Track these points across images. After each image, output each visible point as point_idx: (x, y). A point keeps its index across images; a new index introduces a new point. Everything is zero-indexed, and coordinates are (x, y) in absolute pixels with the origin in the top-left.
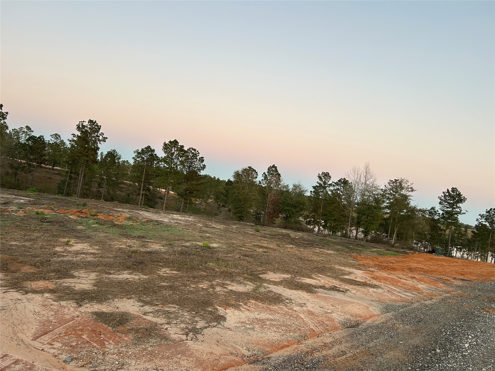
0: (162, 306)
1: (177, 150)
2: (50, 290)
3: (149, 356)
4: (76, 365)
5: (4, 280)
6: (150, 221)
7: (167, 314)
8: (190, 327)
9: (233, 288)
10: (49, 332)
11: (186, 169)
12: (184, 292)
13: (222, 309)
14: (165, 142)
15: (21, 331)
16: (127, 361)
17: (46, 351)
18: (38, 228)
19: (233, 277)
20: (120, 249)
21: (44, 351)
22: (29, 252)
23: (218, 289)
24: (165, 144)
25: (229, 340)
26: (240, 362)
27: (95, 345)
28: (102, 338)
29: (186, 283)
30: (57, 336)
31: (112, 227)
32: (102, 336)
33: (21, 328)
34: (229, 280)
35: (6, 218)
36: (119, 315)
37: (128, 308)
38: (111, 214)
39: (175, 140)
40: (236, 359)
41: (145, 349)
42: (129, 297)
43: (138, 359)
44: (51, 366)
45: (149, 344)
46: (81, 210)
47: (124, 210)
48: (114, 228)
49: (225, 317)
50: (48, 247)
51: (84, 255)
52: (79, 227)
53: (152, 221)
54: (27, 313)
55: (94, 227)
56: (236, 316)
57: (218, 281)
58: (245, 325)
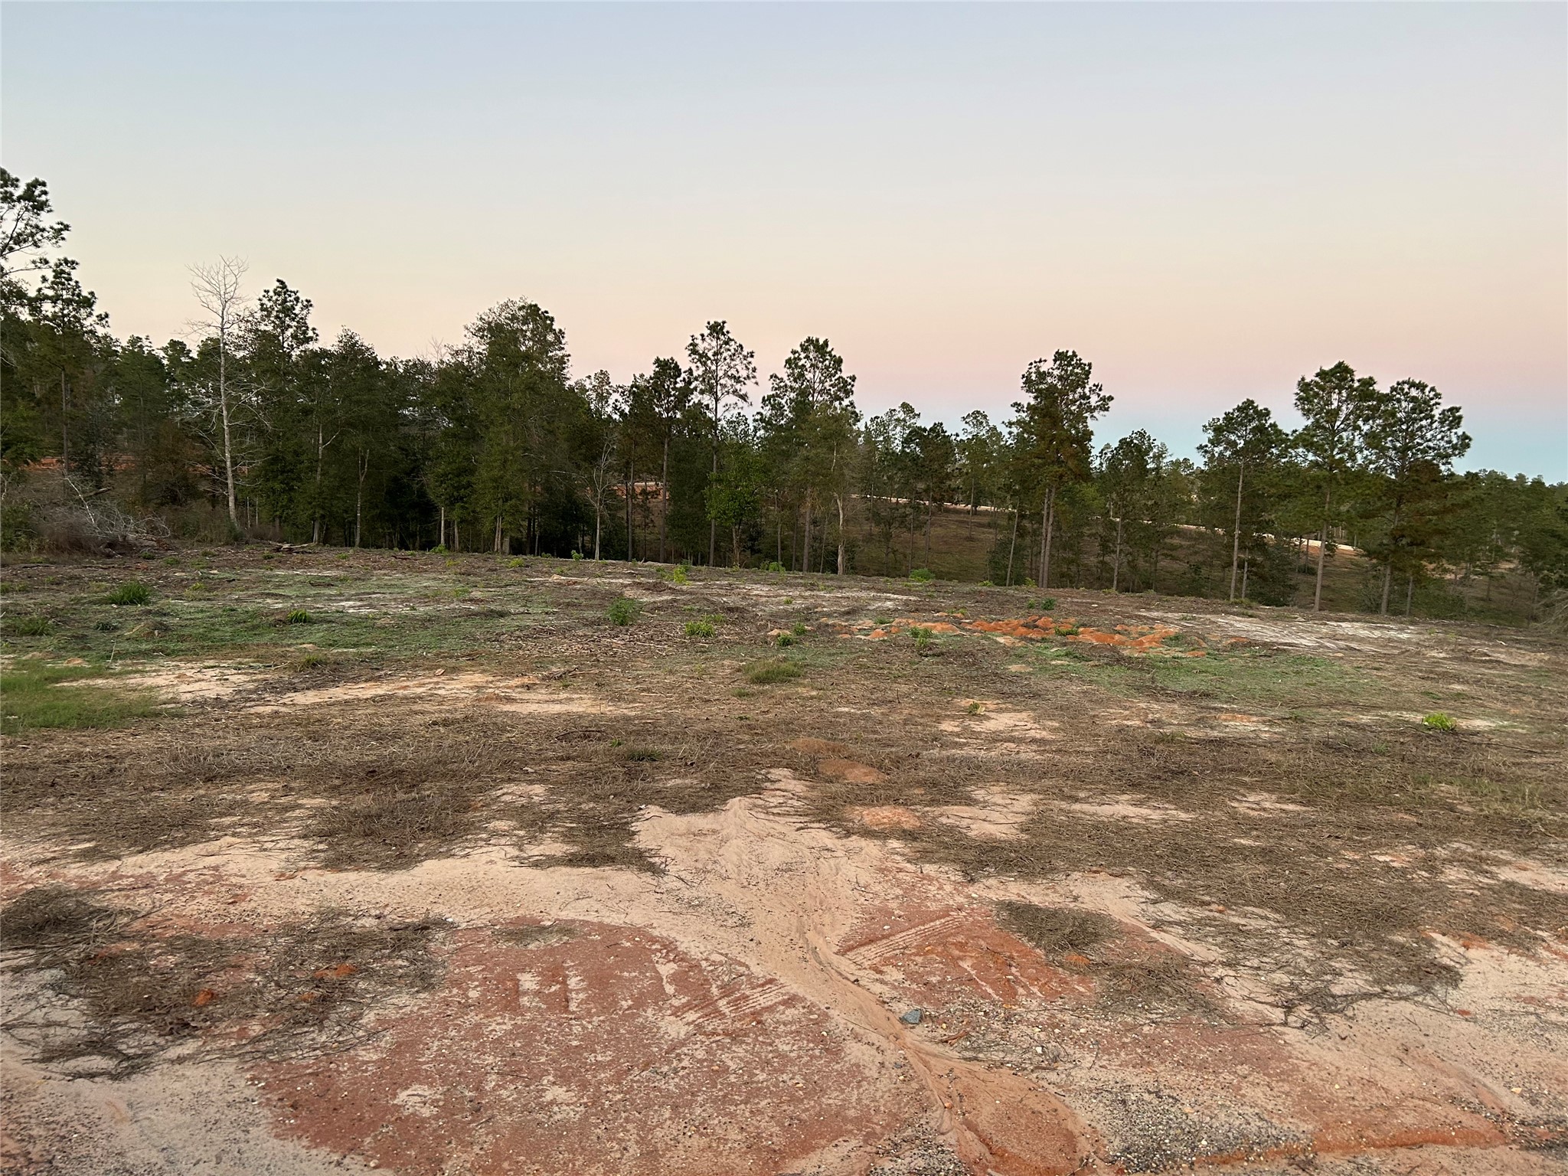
0: (1221, 908)
1: (1349, 398)
2: (904, 831)
3: (1139, 1051)
4: (930, 1035)
5: (805, 798)
6: (1245, 646)
7: (1233, 936)
8: (1306, 986)
9: (1524, 878)
10: (880, 939)
11: (1392, 460)
12: (1310, 872)
13: (1453, 944)
14: (1303, 379)
15: (815, 928)
16: (1069, 1051)
17: (863, 987)
18: (909, 671)
19: (1531, 837)
20: (1121, 730)
21: (859, 985)
22: (875, 732)
23: (1452, 873)
24: (1304, 386)
25: (1457, 1052)
26: (1483, 1135)
27: (990, 991)
28: (1012, 974)
29: (1326, 845)
30: (898, 951)
31: (1111, 665)
32: (1013, 970)
33: (817, 920)
34: (1508, 848)
35: (840, 648)
36: (1075, 918)
37: (1107, 903)
38: (1118, 628)
39: (1340, 364)
40: (1468, 1120)
41: (1131, 1028)
42: (1117, 870)
43: (1103, 1051)
44: (868, 1027)
45: (1149, 1016)
46: (1036, 621)
47: (1170, 615)
48: (1116, 667)
49: (1457, 973)
50: (922, 721)
51: (1013, 745)
52: (1014, 668)
53: (1250, 644)
54: (839, 883)
55: (1056, 666)
56: (1507, 974)
57: (1458, 849)
58: (1539, 1012)
